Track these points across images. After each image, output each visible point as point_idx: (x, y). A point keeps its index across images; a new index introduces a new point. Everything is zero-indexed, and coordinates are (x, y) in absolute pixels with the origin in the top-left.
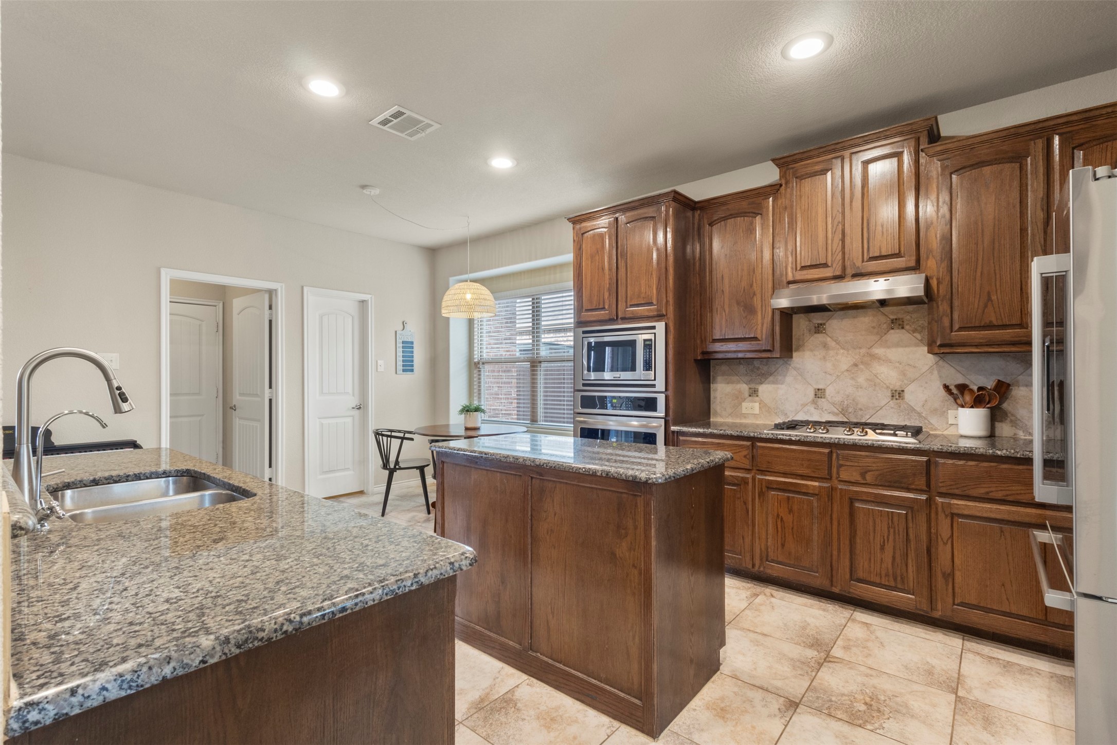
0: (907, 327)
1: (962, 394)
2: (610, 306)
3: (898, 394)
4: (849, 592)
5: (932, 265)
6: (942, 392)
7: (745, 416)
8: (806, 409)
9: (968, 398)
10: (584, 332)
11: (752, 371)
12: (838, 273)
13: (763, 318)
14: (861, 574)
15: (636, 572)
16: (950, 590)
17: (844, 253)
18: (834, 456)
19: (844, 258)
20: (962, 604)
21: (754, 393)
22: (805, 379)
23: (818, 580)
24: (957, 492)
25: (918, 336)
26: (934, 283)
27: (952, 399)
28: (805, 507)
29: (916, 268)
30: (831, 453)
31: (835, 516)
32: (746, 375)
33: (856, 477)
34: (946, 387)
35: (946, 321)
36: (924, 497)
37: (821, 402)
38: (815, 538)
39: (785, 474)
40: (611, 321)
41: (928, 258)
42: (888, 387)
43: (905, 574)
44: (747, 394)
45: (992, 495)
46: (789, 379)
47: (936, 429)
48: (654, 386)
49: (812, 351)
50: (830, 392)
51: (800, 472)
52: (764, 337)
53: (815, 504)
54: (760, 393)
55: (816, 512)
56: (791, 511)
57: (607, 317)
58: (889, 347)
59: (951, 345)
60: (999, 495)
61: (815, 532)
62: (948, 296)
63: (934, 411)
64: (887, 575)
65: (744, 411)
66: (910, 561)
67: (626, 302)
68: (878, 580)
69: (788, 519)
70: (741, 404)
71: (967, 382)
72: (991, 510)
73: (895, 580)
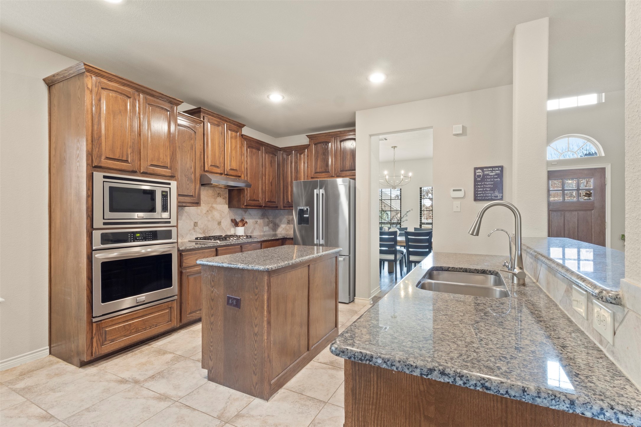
0: (222, 197)
2: (133, 160)
3: (219, 223)
8: (191, 232)
10: (105, 177)
13: (196, 186)
19: (224, 166)
22: (190, 217)
25: (225, 201)
34: (232, 221)
35: (247, 197)
42: (217, 220)
48: (169, 222)
50: (199, 223)
52: (196, 196)
58: (217, 204)
59: (247, 206)
67: (148, 162)
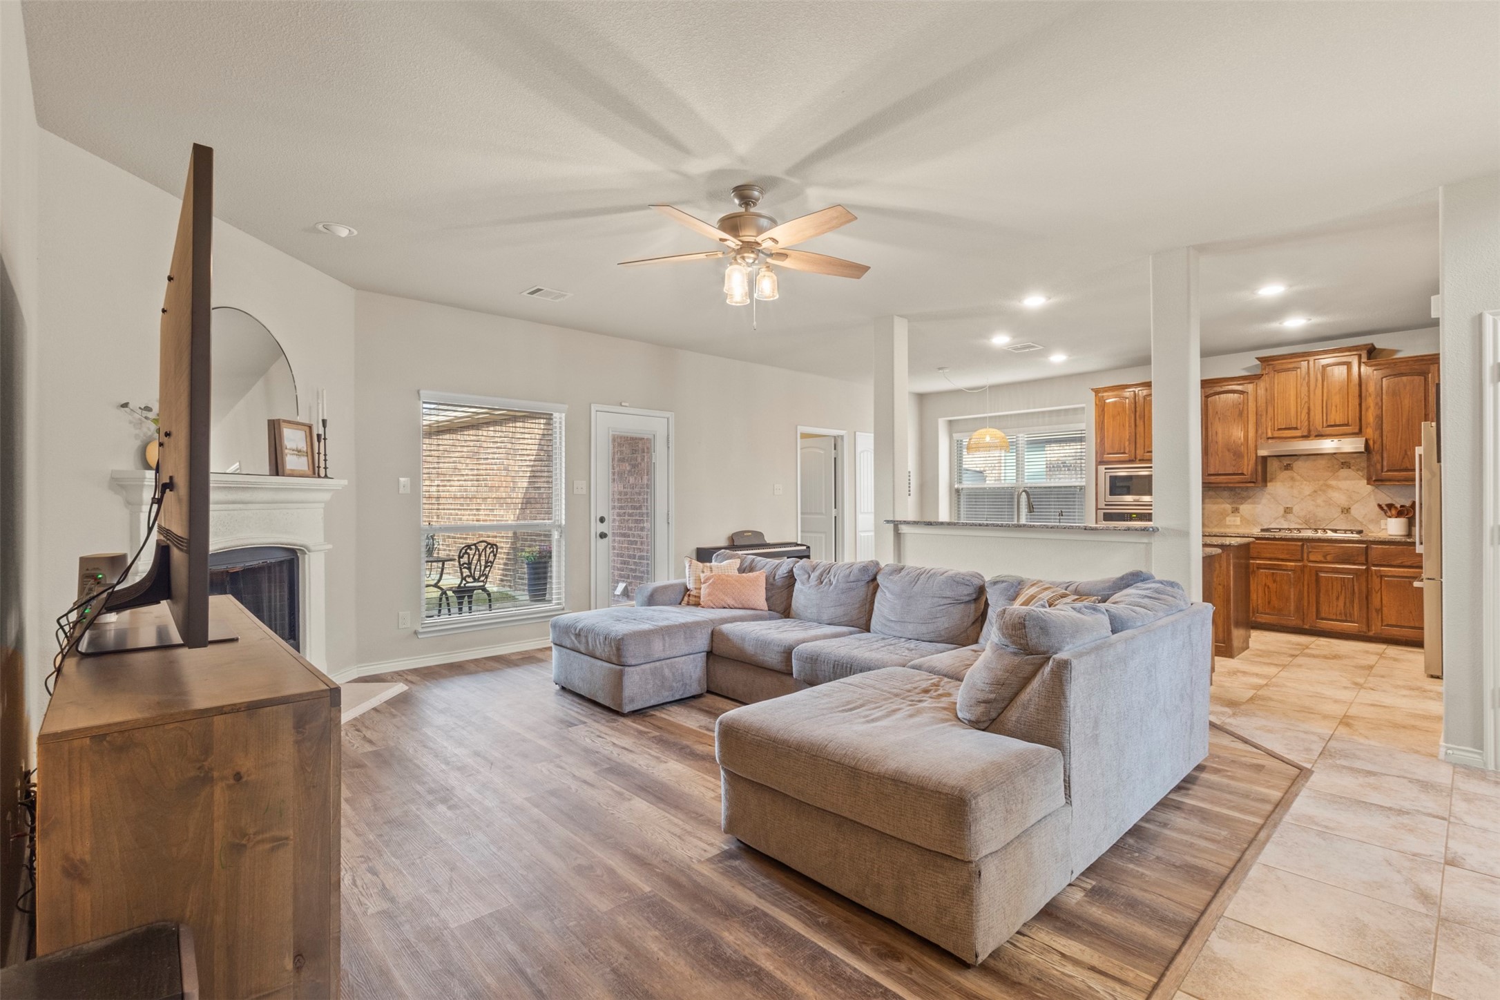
1: (1390, 510)
2: (1129, 451)
3: (1346, 511)
4: (1316, 627)
5: (1370, 432)
6: (1377, 509)
7: (1229, 526)
8: (1277, 521)
9: (1394, 512)
10: (1106, 469)
11: (1235, 495)
12: (1305, 434)
13: (1249, 461)
14: (1323, 615)
15: (1221, 587)
16: (1380, 619)
17: (1309, 422)
18: (1305, 547)
19: (1309, 425)
20: (1387, 625)
21: (1236, 510)
22: (1277, 501)
23: (1293, 621)
24: (1384, 563)
25: (1361, 474)
26: (1371, 443)
27: (1383, 513)
28: (1285, 578)
29: (1359, 433)
30: (1303, 545)
31: (1306, 583)
32: (1230, 498)
33: (1320, 558)
34: (1380, 506)
35: (1379, 466)
36: (1364, 567)
37: (1289, 516)
38: (1292, 596)
39: (1270, 559)
40: (1131, 461)
41: (1367, 427)
42: (1339, 506)
43: (1352, 612)
44: (1230, 512)
45: (1406, 564)
46: (1264, 501)
47: (1373, 532)
49: (1282, 481)
50: (1296, 509)
51: (1281, 557)
52: (1249, 473)
53: (1292, 576)
54: (1241, 511)
55: (1292, 581)
56: (1275, 581)
57: (1127, 459)
58: (1339, 480)
59: (1382, 481)
60: (1409, 563)
61: (1292, 593)
62: (1380, 451)
63: (1371, 521)
64: (1340, 614)
65: (1228, 523)
66: (1355, 605)
67: (1144, 449)
68: (1334, 617)
69: (1273, 586)
70: (1225, 518)
71: (1394, 503)
72: (1404, 572)
73: (1346, 616)
